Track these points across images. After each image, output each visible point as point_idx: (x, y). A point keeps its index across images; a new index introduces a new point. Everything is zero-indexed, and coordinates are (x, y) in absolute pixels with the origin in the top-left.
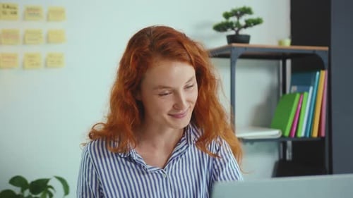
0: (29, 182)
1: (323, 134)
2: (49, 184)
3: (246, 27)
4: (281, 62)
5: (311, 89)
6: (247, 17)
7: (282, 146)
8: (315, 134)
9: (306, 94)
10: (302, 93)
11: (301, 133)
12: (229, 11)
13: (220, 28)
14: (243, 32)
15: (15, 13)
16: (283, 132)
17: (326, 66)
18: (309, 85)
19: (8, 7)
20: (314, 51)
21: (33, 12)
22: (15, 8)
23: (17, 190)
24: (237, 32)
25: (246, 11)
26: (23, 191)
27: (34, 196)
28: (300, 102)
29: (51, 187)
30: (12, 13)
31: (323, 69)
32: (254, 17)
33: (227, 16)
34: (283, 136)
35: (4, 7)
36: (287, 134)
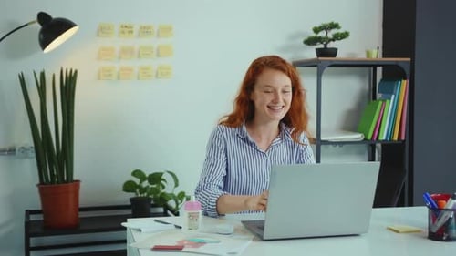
0: (147, 175)
1: (403, 138)
2: (163, 177)
3: (333, 40)
4: (372, 69)
5: (393, 96)
6: (334, 31)
7: (371, 148)
8: (396, 138)
9: (388, 101)
10: (384, 101)
11: (383, 137)
12: (318, 26)
13: (310, 42)
14: (331, 45)
15: (132, 32)
16: (366, 135)
17: (408, 77)
18: (392, 93)
19: (126, 27)
20: (397, 62)
21: (146, 30)
22: (131, 28)
23: (137, 181)
24: (325, 45)
25: (334, 26)
26: (141, 182)
27: (151, 186)
28: (383, 109)
29: (164, 180)
30: (129, 32)
31: (405, 79)
32: (341, 31)
33: (316, 30)
34: (365, 139)
35: (122, 27)
36: (369, 137)
